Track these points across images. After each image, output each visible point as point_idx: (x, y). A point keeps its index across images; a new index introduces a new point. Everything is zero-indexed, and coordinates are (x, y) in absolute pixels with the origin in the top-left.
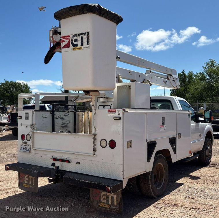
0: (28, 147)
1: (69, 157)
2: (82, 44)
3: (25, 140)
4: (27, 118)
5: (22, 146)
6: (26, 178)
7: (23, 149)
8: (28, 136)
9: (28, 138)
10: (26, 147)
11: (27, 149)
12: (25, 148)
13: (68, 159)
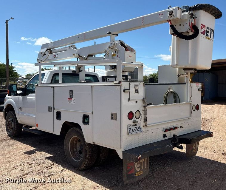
0: (138, 126)
1: (175, 124)
2: (211, 37)
3: (134, 119)
4: (137, 91)
5: (129, 127)
6: (137, 164)
7: (133, 130)
8: (138, 113)
9: (137, 115)
10: (136, 127)
11: (138, 128)
12: (134, 128)
13: (175, 126)
